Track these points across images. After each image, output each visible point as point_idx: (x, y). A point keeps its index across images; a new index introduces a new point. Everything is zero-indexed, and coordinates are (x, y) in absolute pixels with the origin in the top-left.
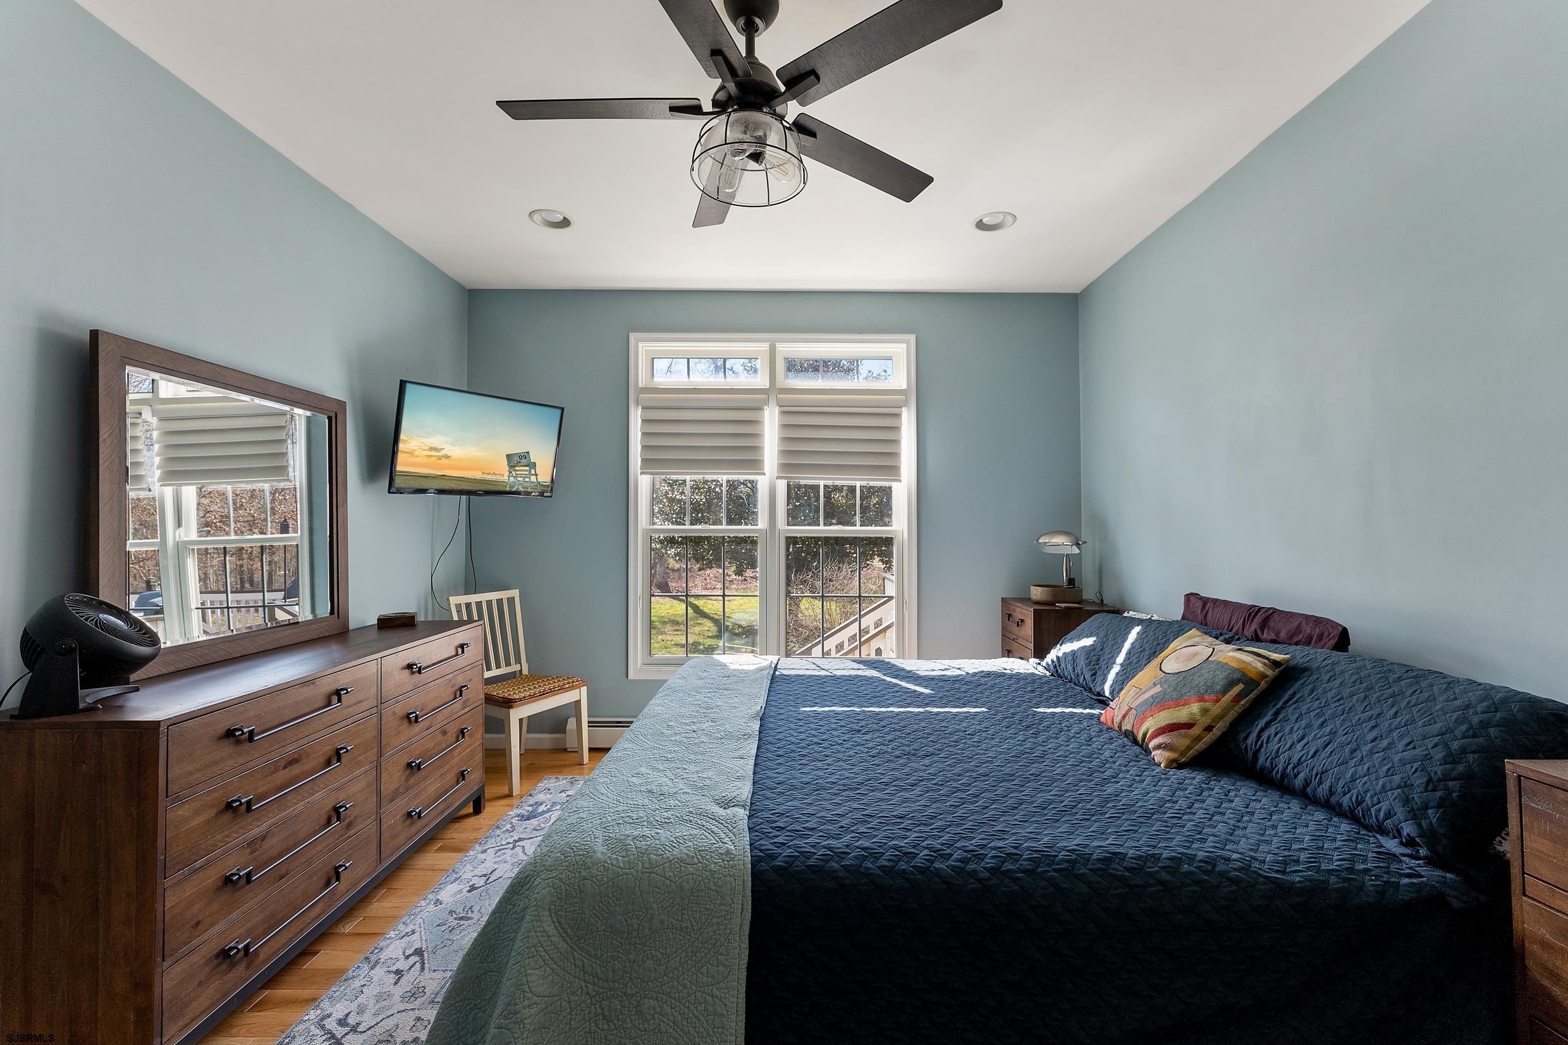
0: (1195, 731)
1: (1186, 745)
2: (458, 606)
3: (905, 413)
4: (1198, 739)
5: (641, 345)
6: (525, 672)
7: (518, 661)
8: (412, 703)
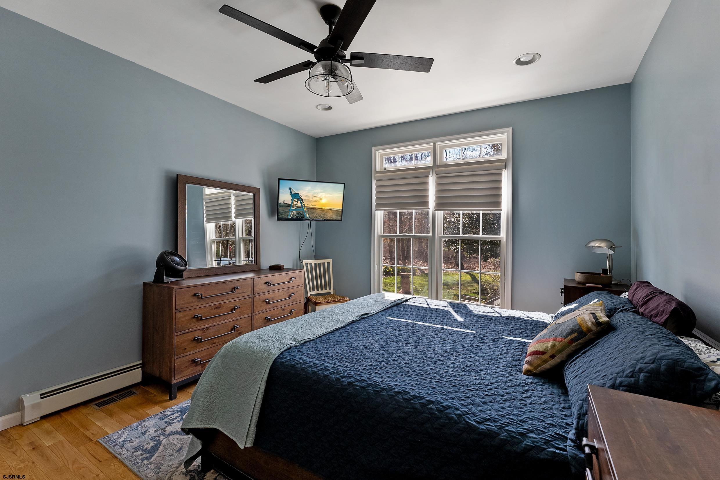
0: (545, 357)
1: (538, 363)
2: (307, 264)
3: (504, 173)
4: (545, 361)
5: (377, 152)
6: (332, 293)
7: (330, 289)
8: (268, 296)
